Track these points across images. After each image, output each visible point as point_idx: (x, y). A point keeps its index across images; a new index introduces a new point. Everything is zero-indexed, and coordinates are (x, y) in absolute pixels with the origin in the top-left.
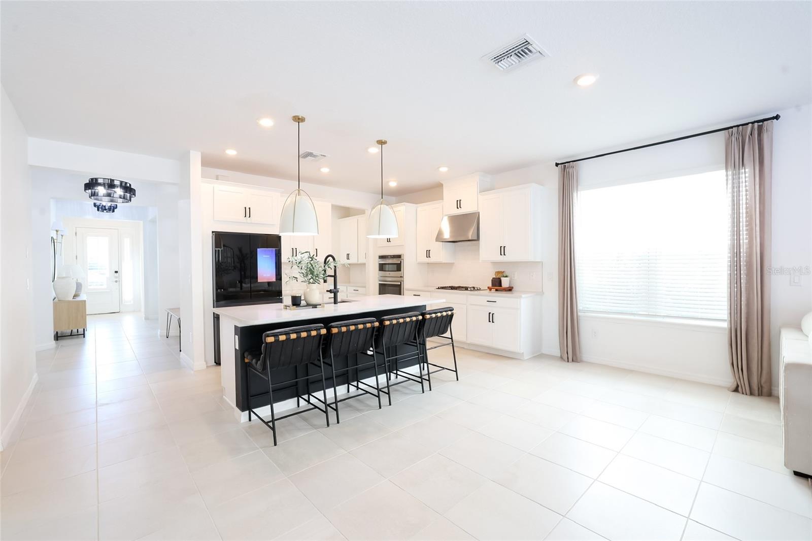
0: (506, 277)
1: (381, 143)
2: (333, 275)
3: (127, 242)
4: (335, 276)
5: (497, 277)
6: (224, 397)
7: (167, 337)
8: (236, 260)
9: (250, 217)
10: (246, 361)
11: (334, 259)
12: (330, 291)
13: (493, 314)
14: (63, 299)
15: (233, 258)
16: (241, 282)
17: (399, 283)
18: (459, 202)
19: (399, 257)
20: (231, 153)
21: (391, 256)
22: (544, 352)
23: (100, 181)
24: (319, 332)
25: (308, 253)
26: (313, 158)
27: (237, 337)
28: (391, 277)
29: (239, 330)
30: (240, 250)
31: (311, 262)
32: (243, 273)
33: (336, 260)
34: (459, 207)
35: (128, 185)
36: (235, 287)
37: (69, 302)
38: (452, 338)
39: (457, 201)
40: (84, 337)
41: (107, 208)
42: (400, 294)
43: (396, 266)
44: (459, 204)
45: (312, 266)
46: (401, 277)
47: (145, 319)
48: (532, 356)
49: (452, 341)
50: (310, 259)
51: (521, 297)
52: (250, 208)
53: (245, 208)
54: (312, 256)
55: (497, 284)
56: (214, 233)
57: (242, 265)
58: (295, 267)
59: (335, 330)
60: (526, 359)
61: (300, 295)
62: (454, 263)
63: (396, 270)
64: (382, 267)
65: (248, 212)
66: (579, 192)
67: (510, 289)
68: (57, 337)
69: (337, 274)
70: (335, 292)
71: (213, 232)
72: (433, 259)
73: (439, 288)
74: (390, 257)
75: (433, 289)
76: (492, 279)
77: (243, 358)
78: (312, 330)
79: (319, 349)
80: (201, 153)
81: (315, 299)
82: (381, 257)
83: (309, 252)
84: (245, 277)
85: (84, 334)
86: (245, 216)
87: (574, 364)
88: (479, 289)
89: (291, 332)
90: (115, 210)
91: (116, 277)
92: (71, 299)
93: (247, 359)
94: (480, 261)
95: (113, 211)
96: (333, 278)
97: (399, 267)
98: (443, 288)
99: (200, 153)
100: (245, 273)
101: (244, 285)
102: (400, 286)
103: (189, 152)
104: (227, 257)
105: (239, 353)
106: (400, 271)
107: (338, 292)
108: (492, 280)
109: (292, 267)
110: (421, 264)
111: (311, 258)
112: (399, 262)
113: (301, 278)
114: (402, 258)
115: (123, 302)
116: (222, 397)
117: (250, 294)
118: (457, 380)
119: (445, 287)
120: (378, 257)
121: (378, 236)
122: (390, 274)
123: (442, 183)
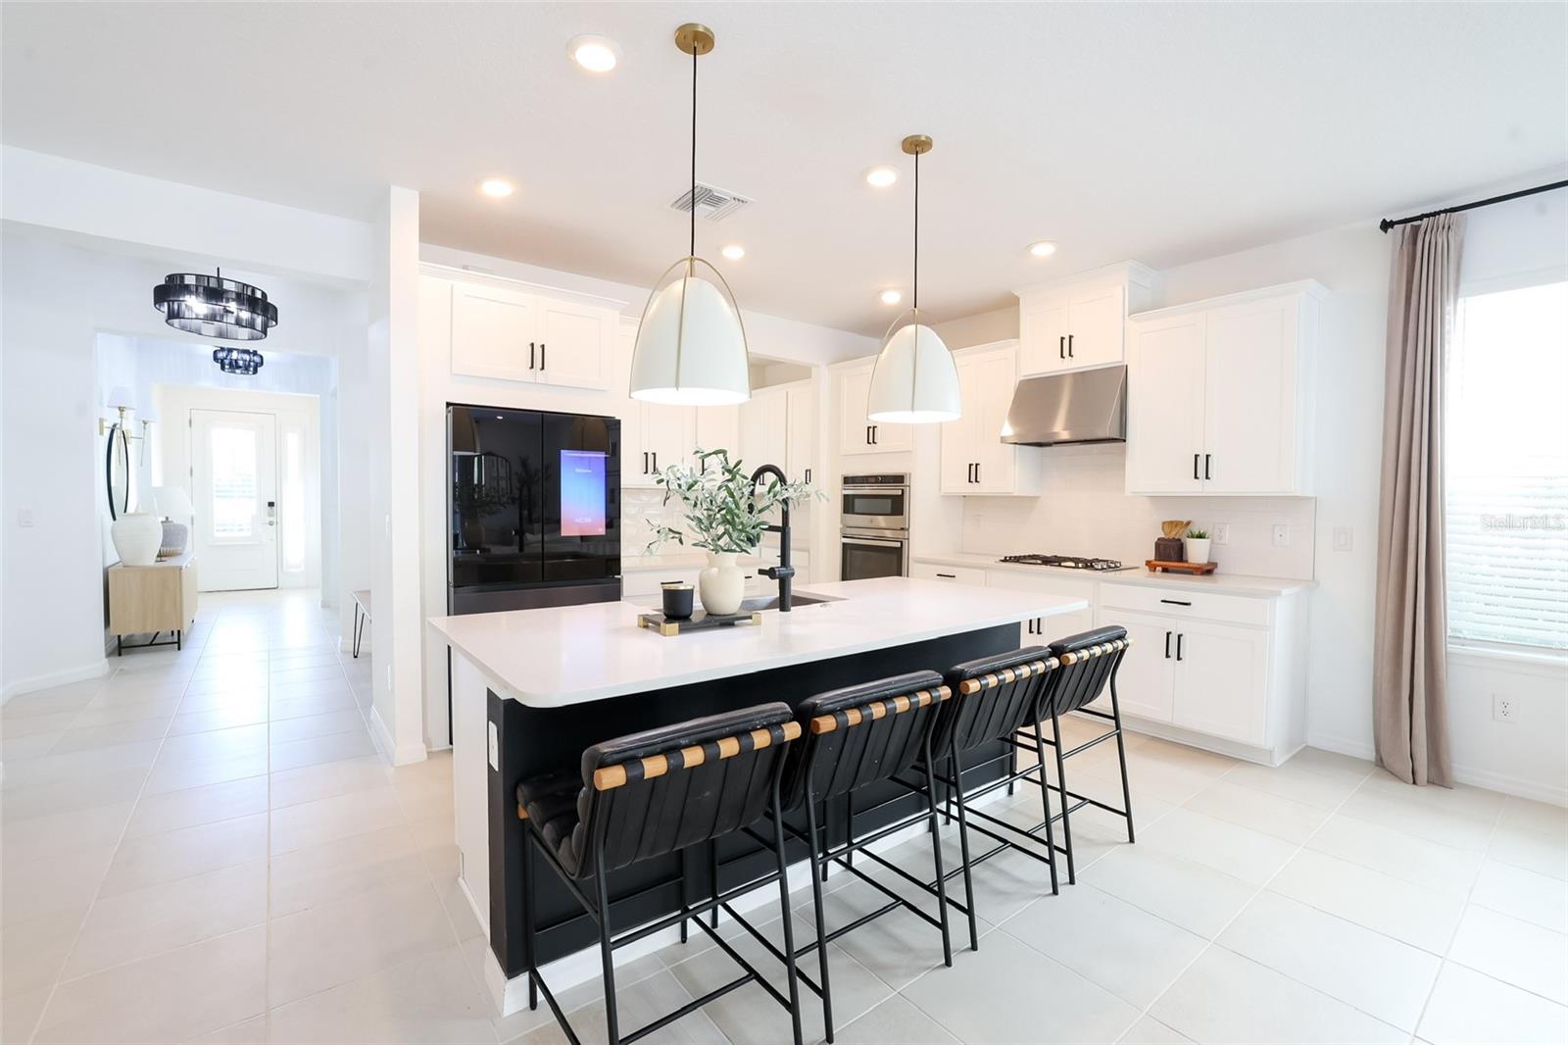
0: (1200, 536)
1: (916, 146)
2: (780, 524)
3: (293, 442)
4: (784, 530)
5: (1172, 536)
6: (460, 879)
7: (355, 657)
8: (516, 484)
9: (543, 368)
10: (523, 814)
11: (782, 479)
12: (771, 573)
13: (1179, 637)
14: (134, 564)
15: (510, 479)
16: (521, 533)
17: (899, 545)
19: (899, 479)
20: (497, 190)
21: (876, 477)
22: (1311, 742)
23: (190, 280)
24: (777, 733)
25: (721, 455)
26: (713, 209)
27: (493, 728)
28: (876, 528)
29: (502, 709)
30: (524, 464)
31: (730, 485)
32: (525, 512)
33: (789, 481)
35: (259, 295)
36: (509, 543)
37: (145, 571)
38: (1116, 718)
39: (1062, 339)
40: (179, 649)
41: (241, 363)
42: (899, 574)
43: (889, 501)
44: (1066, 346)
45: (732, 496)
46: (902, 529)
47: (322, 607)
48: (1287, 757)
49: (1118, 727)
50: (728, 476)
51: (1278, 594)
52: (543, 346)
53: (532, 345)
54: (731, 465)
55: (1170, 555)
56: (451, 408)
57: (525, 492)
58: (676, 499)
59: (827, 724)
60: (1278, 765)
61: (689, 588)
62: (1038, 497)
63: (889, 511)
64: (849, 505)
65: (537, 357)
66: (1460, 300)
67: (1208, 570)
68: (122, 647)
69: (791, 524)
70: (781, 575)
71: (448, 404)
72: (986, 486)
73: (1005, 560)
74: (870, 480)
75: (992, 561)
76: (1156, 540)
77: (511, 803)
78: (756, 729)
79: (772, 788)
80: (420, 194)
81: (730, 601)
82: (847, 480)
83: (724, 452)
84: (531, 521)
85: (179, 643)
86: (532, 367)
87: (1433, 790)
88: (1112, 566)
89: (683, 742)
90: (259, 369)
91: (270, 515)
92: (150, 560)
93: (525, 807)
94: (1127, 493)
95: (255, 372)
96: (779, 534)
97: (897, 506)
98: (1017, 559)
99: (417, 193)
100: (530, 514)
101: (529, 537)
102: (898, 552)
103: (388, 191)
104: (498, 479)
105: (500, 781)
106: (902, 514)
107: (793, 574)
108: (1156, 544)
109: (667, 499)
110: (948, 498)
111: (729, 471)
112: (900, 492)
113: (692, 534)
114: (907, 482)
115: (284, 568)
116: (456, 880)
117: (540, 562)
118: (1132, 840)
119: (1024, 557)
120: (840, 481)
121: (909, 413)
122: (872, 522)
123: (1016, 294)
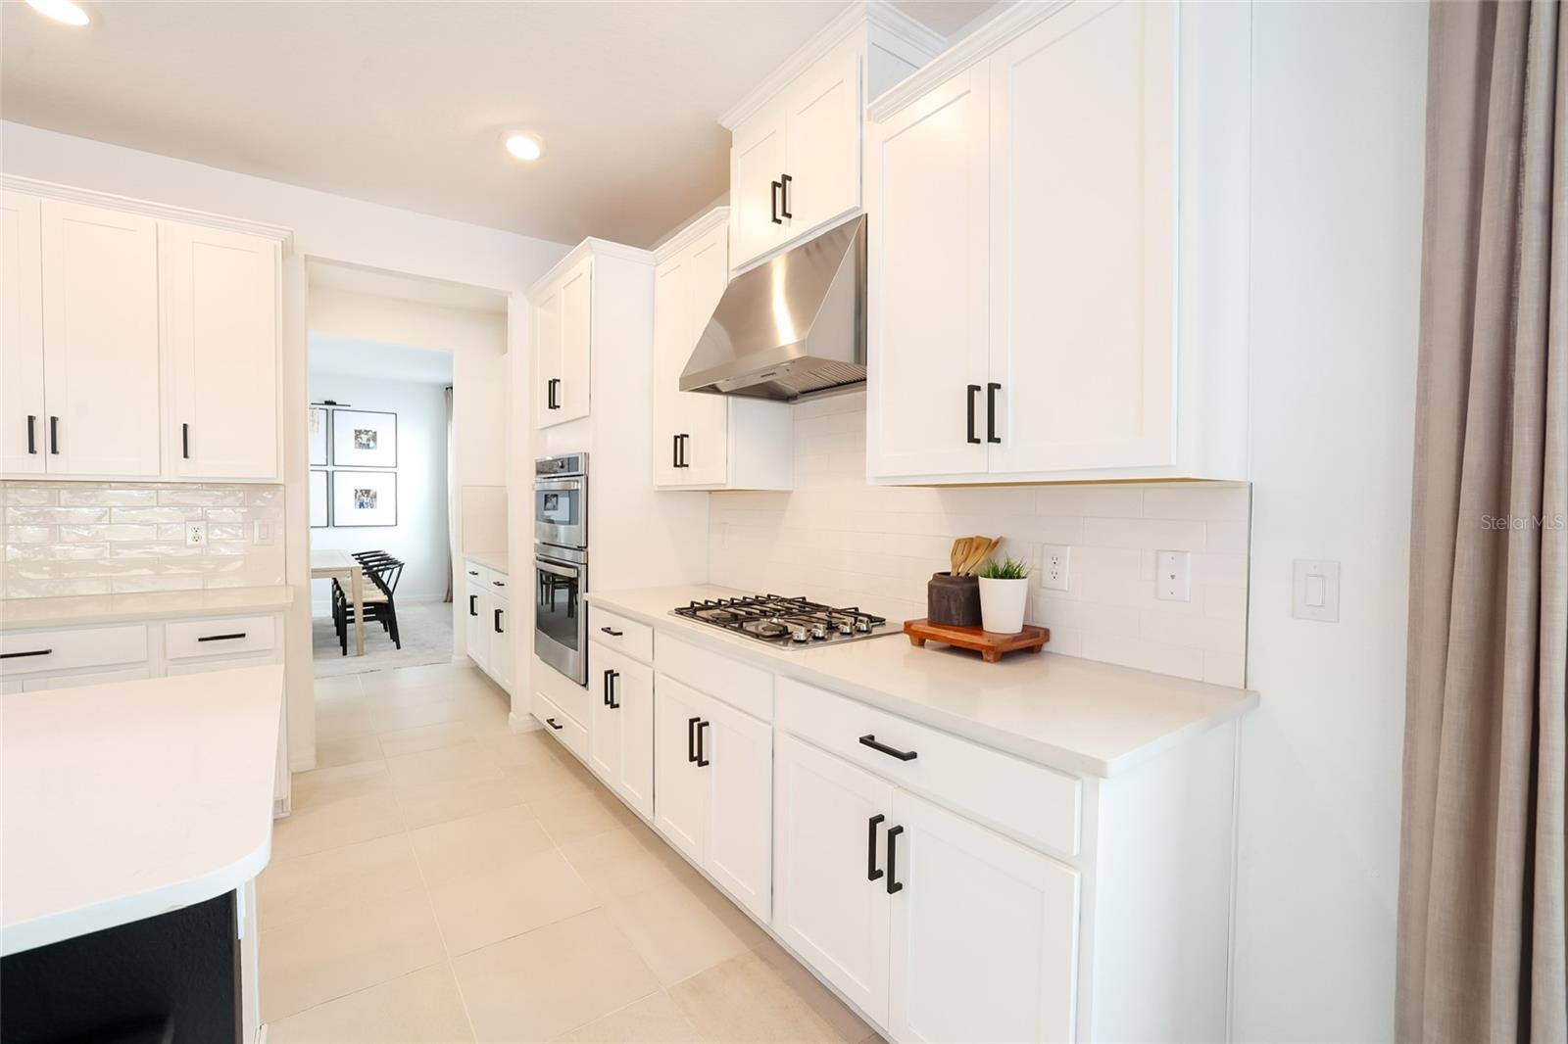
0: (1010, 573)
5: (961, 571)
13: (893, 832)
17: (575, 572)
18: (779, 192)
19: (575, 463)
21: (558, 462)
28: (559, 547)
34: (779, 213)
39: (775, 184)
44: (780, 198)
46: (579, 547)
62: (788, 493)
72: (696, 473)
76: (928, 579)
94: (868, 482)
102: (575, 585)
108: (933, 587)
112: (576, 486)
114: (581, 469)
120: (534, 469)
123: (725, 124)
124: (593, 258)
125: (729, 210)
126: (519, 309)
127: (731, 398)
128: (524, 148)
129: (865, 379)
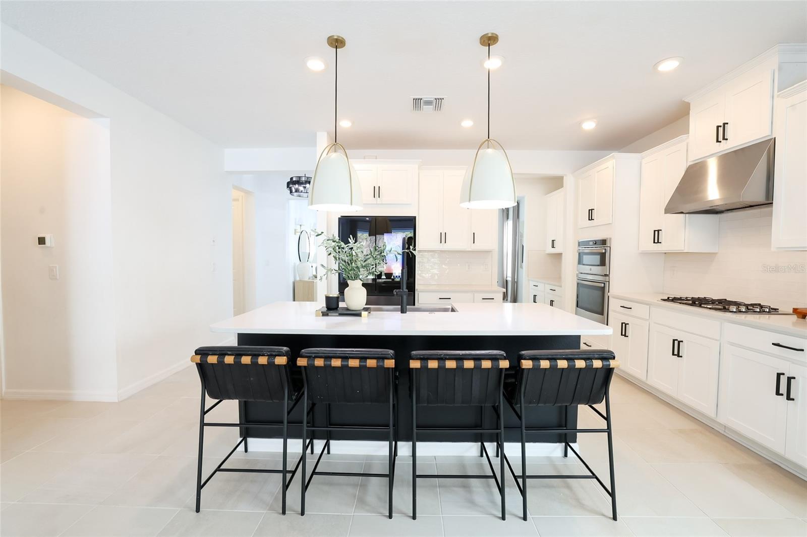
9: (379, 197)
13: (789, 379)
14: (302, 280)
17: (603, 285)
18: (721, 129)
19: (605, 242)
21: (593, 241)
24: (271, 360)
28: (592, 274)
34: (721, 138)
37: (304, 282)
39: (718, 127)
43: (599, 257)
44: (721, 132)
46: (606, 276)
52: (379, 187)
53: (375, 187)
62: (715, 254)
63: (599, 263)
64: (582, 259)
65: (377, 192)
72: (665, 246)
73: (668, 300)
74: (590, 243)
75: (656, 299)
82: (580, 244)
86: (374, 197)
88: (773, 311)
94: (773, 249)
97: (603, 259)
98: (674, 300)
102: (603, 290)
103: (316, 133)
106: (605, 265)
110: (645, 254)
112: (604, 251)
114: (609, 244)
119: (680, 299)
120: (577, 244)
122: (591, 269)
123: (686, 101)
124: (614, 161)
125: (688, 136)
126: (569, 181)
127: (687, 215)
128: (589, 126)
129: (772, 203)
